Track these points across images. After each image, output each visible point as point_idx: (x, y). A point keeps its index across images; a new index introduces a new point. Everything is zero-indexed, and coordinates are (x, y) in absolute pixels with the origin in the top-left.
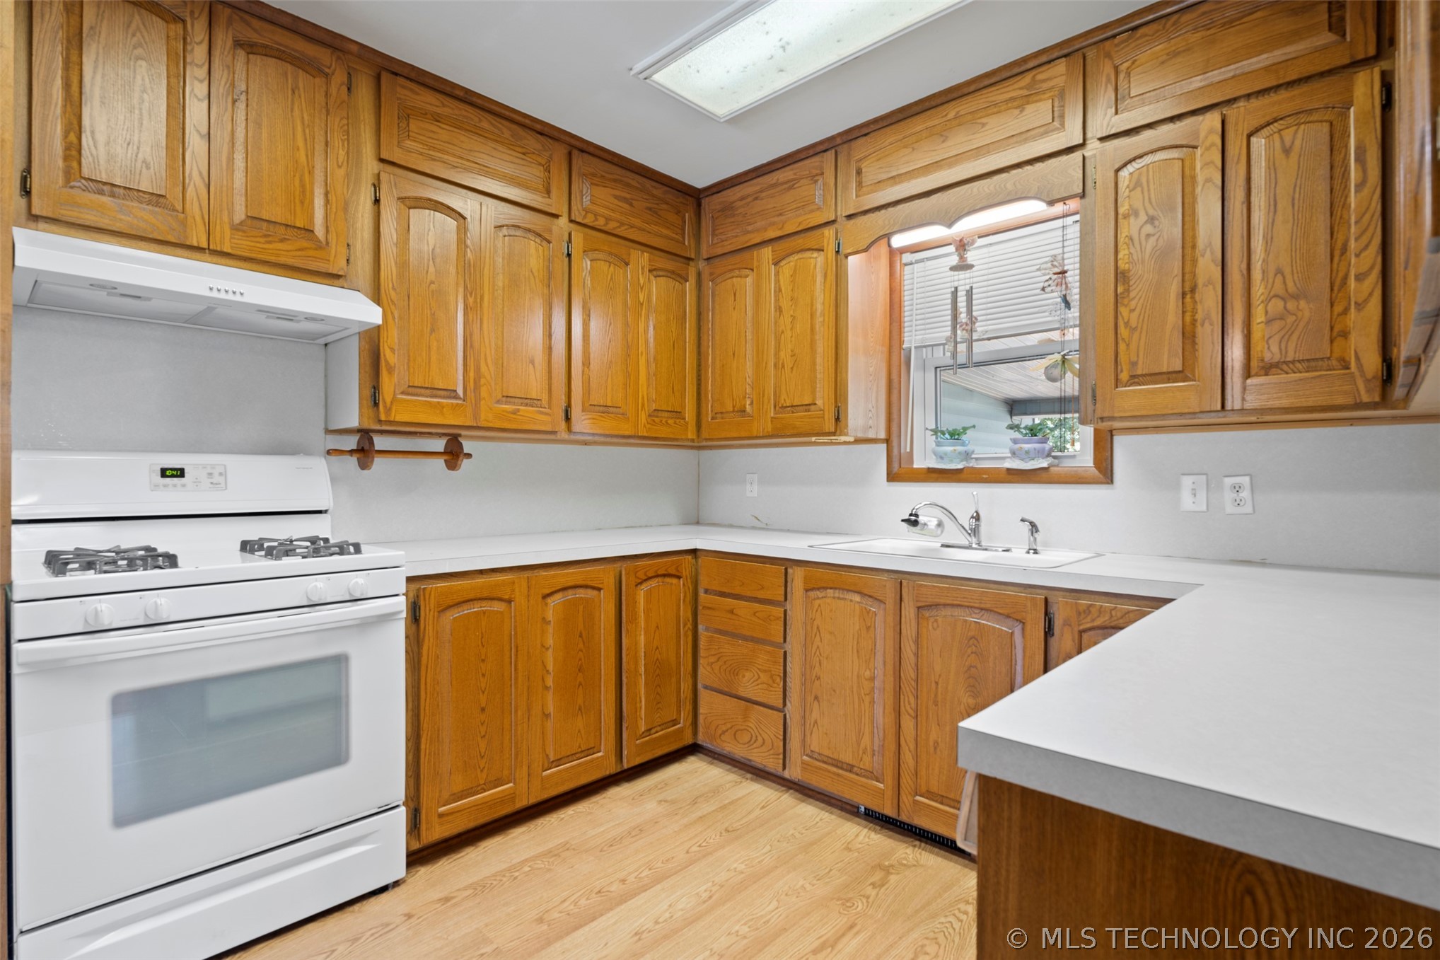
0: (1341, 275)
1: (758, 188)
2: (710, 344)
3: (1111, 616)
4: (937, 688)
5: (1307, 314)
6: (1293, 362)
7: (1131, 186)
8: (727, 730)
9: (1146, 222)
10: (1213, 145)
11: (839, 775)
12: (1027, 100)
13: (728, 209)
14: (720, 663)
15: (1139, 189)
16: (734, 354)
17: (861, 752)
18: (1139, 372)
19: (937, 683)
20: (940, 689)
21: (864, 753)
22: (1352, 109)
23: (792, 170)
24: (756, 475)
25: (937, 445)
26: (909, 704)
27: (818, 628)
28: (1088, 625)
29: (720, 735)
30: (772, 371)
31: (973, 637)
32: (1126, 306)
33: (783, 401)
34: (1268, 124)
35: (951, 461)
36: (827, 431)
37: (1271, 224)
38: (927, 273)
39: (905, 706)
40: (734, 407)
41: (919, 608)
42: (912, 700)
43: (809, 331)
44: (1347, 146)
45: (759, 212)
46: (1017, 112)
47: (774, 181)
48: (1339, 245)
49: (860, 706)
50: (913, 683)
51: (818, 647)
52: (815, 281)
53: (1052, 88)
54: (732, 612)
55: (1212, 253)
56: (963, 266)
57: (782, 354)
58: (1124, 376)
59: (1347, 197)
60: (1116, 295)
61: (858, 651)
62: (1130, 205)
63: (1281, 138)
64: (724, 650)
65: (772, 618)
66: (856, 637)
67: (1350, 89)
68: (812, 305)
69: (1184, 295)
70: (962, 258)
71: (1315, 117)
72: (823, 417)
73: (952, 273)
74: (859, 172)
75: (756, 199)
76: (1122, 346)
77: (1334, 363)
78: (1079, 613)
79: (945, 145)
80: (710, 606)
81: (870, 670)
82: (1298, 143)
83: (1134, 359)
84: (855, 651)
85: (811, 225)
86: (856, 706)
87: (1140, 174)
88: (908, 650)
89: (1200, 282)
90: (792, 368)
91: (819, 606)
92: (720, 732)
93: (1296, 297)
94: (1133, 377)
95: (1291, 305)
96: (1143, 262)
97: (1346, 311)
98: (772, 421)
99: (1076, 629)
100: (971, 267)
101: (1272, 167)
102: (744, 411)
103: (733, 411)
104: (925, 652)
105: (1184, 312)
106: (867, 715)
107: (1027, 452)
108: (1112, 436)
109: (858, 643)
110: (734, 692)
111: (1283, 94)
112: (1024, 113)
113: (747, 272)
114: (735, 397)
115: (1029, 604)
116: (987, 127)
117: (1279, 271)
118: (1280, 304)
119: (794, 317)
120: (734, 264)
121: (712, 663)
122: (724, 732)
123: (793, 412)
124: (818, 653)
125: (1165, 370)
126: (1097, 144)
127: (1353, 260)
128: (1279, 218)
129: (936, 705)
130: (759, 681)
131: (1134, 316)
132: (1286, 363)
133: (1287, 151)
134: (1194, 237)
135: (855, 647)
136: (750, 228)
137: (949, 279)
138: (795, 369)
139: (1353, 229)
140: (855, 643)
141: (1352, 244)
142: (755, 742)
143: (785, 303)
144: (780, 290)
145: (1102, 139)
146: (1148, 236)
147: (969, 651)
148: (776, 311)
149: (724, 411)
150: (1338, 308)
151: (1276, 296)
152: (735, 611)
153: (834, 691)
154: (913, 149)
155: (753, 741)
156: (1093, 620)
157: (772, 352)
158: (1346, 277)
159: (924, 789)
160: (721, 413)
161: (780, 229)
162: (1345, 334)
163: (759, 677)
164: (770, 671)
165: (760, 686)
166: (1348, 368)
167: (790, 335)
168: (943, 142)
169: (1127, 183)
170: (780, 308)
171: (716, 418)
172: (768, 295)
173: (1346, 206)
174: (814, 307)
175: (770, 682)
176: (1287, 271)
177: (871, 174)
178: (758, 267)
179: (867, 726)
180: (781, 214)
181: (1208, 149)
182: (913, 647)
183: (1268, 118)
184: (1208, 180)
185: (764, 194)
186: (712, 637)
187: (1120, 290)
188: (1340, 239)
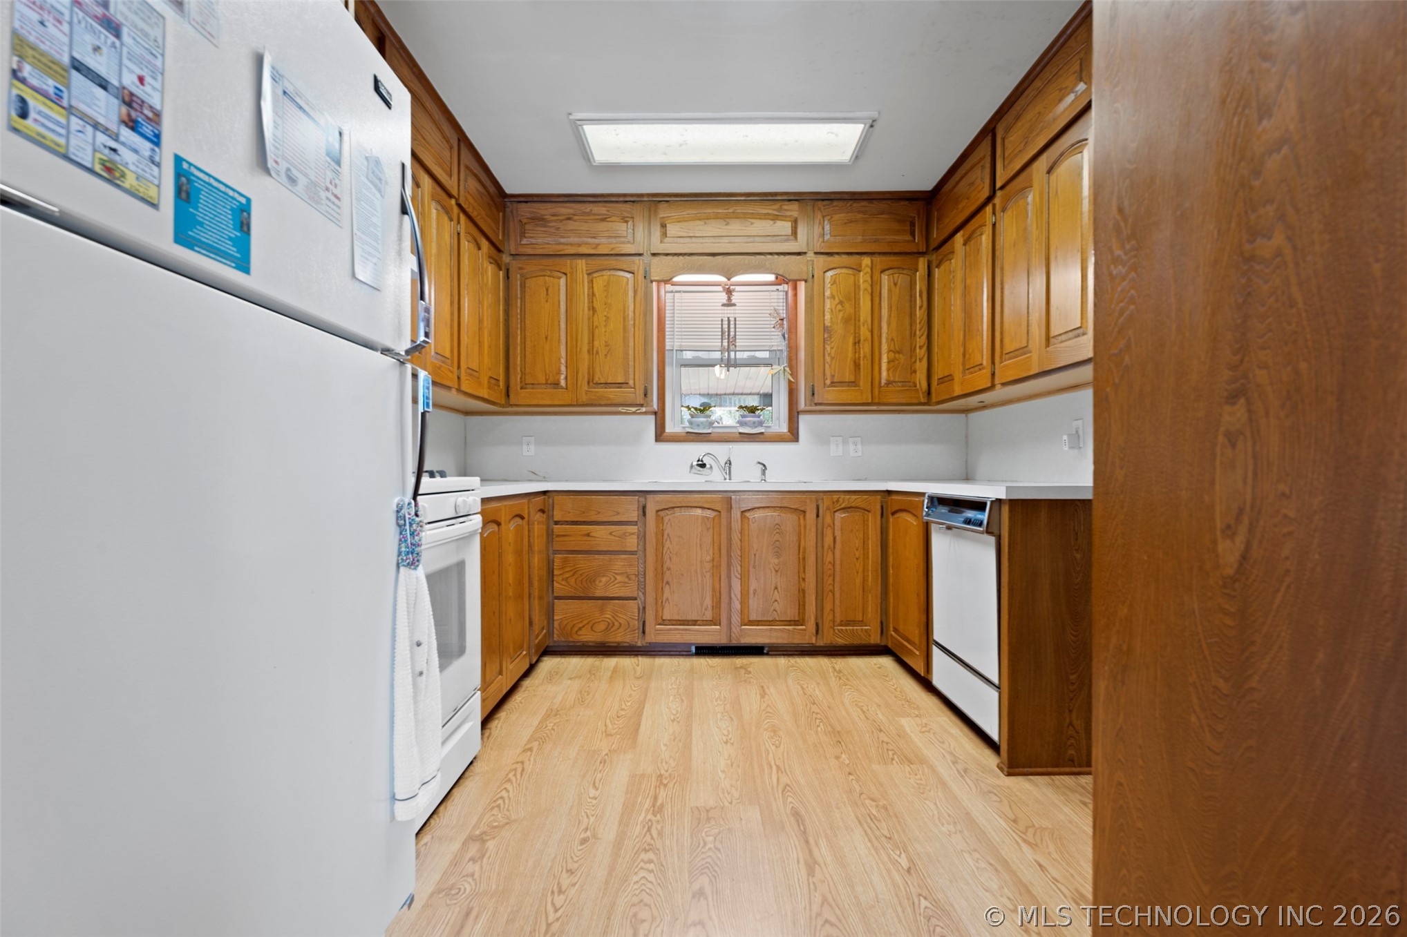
0: (914, 345)
1: (571, 211)
2: (519, 326)
3: (849, 502)
4: (755, 557)
5: (902, 361)
6: (897, 382)
7: (832, 283)
8: (584, 626)
9: (838, 304)
10: (867, 272)
11: (686, 630)
12: (775, 218)
13: (539, 220)
14: (576, 576)
15: (835, 285)
16: (546, 338)
17: (703, 610)
18: (835, 381)
19: (755, 555)
20: (757, 559)
21: (706, 610)
22: (918, 273)
23: (605, 207)
24: (533, 438)
25: (692, 417)
26: (737, 571)
27: (668, 535)
28: (838, 508)
29: (577, 632)
30: (585, 355)
31: (777, 524)
32: (829, 345)
33: (597, 379)
34: (888, 269)
35: (704, 428)
36: (638, 403)
37: (890, 316)
38: (683, 301)
39: (734, 573)
40: (547, 380)
41: (742, 512)
42: (739, 568)
43: (622, 330)
44: (916, 288)
45: (572, 230)
46: (772, 222)
47: (588, 210)
48: (913, 332)
49: (702, 580)
50: (739, 558)
51: (669, 548)
52: (627, 295)
53: (791, 216)
54: (588, 535)
55: (868, 325)
56: (729, 304)
57: (596, 343)
58: (828, 382)
59: (916, 311)
60: (824, 339)
61: (701, 545)
62: (831, 293)
63: (893, 277)
64: (578, 566)
65: (627, 534)
66: (699, 537)
67: (917, 264)
68: (624, 311)
69: (855, 343)
70: (729, 299)
71: (905, 272)
72: (635, 393)
73: (723, 308)
74: (664, 226)
75: (569, 219)
76: (827, 366)
77: (911, 384)
78: (834, 503)
79: (727, 227)
80: (564, 533)
81: (710, 555)
82: (899, 281)
83: (833, 373)
84: (698, 545)
85: (623, 252)
86: (700, 581)
87: (836, 278)
88: (736, 538)
89: (862, 339)
90: (606, 355)
91: (669, 520)
92: (576, 629)
93: (899, 352)
94: (832, 383)
95: (897, 356)
96: (837, 324)
97: (915, 362)
98: (586, 394)
99: (832, 511)
100: (734, 305)
101: (890, 291)
102: (558, 384)
103: (546, 384)
104: (747, 538)
105: (855, 352)
106: (708, 585)
107: (754, 423)
108: (798, 415)
109: (701, 539)
110: (591, 595)
111: (892, 258)
112: (776, 225)
113: (560, 274)
114: (548, 372)
115: (808, 501)
116: (754, 226)
117: (892, 340)
118: (893, 354)
119: (608, 318)
120: (547, 266)
121: (567, 578)
122: (580, 629)
123: (606, 388)
124: (668, 552)
125: (847, 381)
126: (812, 255)
127: (918, 339)
128: (893, 315)
129: (755, 568)
130: (615, 582)
131: (833, 351)
132: (894, 382)
133: (895, 284)
134: (859, 316)
135: (698, 542)
136: (562, 240)
137: (720, 312)
138: (609, 356)
139: (918, 326)
140: (699, 539)
141: (918, 333)
142: (612, 627)
143: (597, 304)
144: (593, 294)
145: (816, 253)
146: (840, 311)
147: (775, 532)
148: (589, 310)
149: (536, 382)
150: (913, 360)
151: (891, 351)
152: (591, 534)
153: (682, 575)
154: (705, 223)
155: (610, 627)
156: (840, 505)
157: (586, 340)
158: (915, 346)
159: (746, 621)
160: (532, 384)
161: (594, 248)
162: (915, 372)
163: (616, 579)
164: (626, 572)
165: (617, 585)
166: (916, 387)
167: (603, 330)
168: (726, 225)
169: (829, 280)
170: (593, 308)
171: (526, 388)
172: (582, 296)
173: (915, 315)
174: (627, 313)
175: (627, 580)
176: (895, 340)
177: (672, 229)
178: (572, 273)
179: (708, 592)
180: (594, 237)
181: (866, 274)
182: (739, 535)
183: (888, 267)
184: (865, 289)
185: (576, 218)
186: (566, 557)
187: (826, 336)
188: (914, 329)
